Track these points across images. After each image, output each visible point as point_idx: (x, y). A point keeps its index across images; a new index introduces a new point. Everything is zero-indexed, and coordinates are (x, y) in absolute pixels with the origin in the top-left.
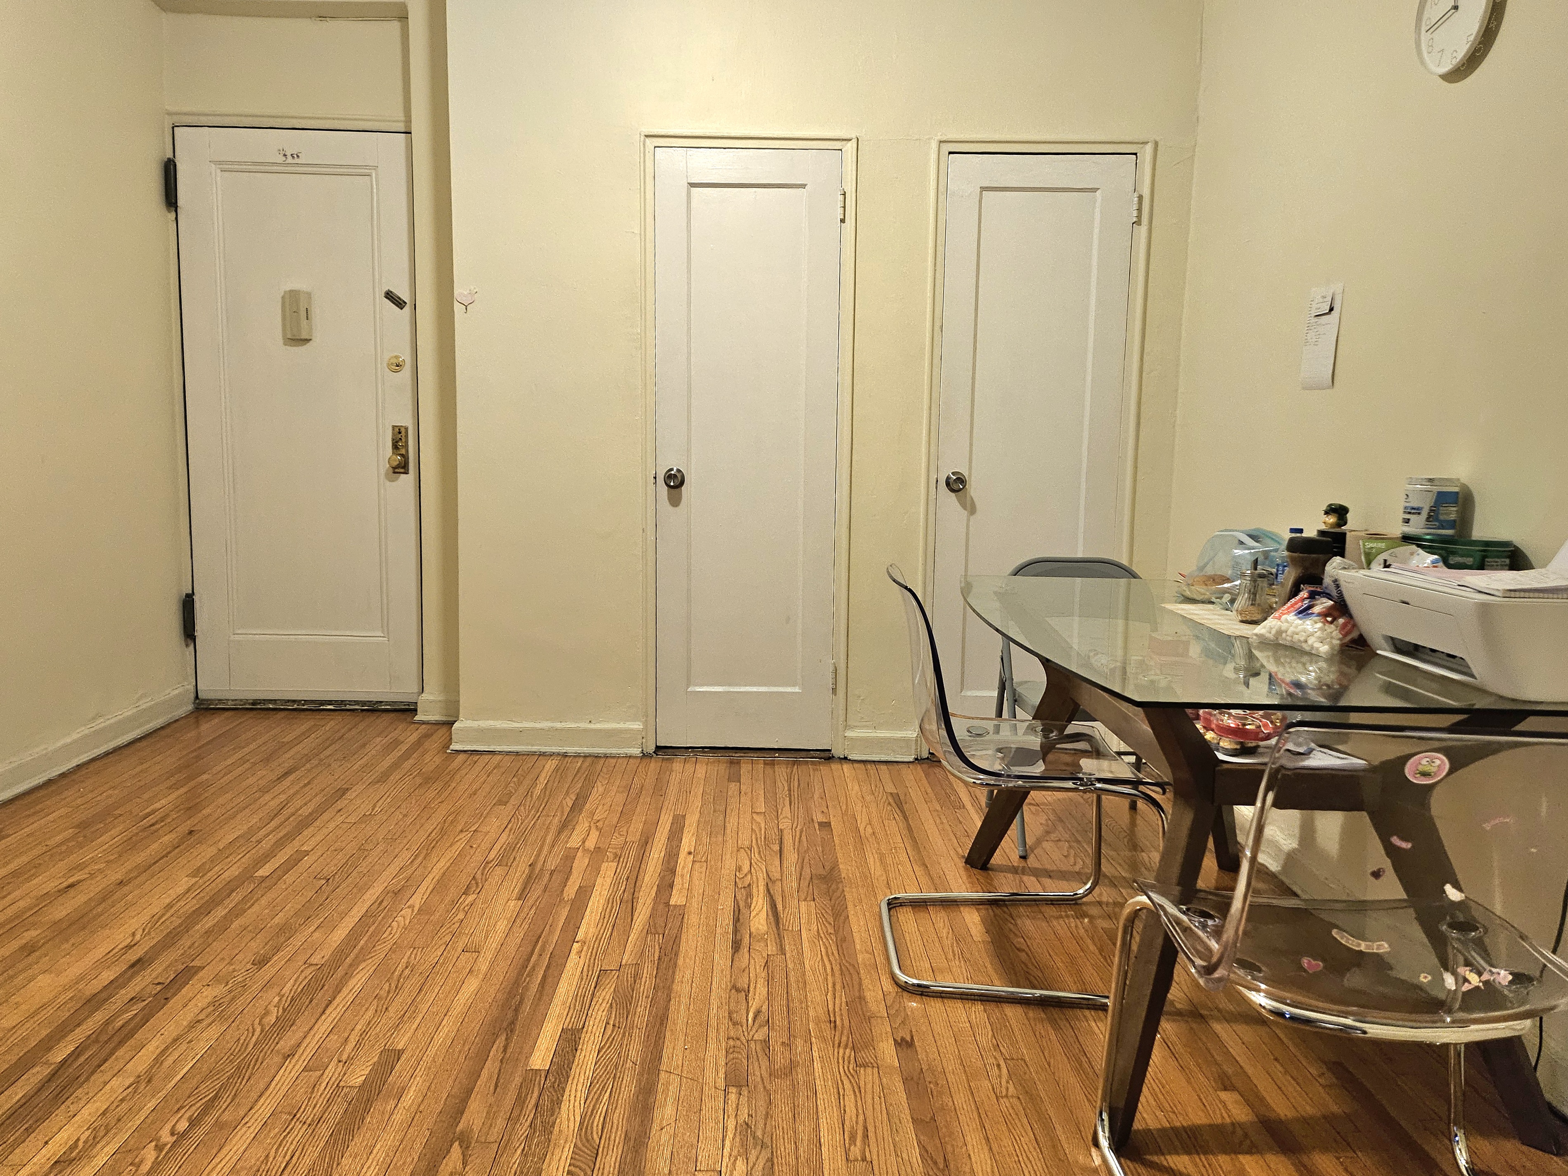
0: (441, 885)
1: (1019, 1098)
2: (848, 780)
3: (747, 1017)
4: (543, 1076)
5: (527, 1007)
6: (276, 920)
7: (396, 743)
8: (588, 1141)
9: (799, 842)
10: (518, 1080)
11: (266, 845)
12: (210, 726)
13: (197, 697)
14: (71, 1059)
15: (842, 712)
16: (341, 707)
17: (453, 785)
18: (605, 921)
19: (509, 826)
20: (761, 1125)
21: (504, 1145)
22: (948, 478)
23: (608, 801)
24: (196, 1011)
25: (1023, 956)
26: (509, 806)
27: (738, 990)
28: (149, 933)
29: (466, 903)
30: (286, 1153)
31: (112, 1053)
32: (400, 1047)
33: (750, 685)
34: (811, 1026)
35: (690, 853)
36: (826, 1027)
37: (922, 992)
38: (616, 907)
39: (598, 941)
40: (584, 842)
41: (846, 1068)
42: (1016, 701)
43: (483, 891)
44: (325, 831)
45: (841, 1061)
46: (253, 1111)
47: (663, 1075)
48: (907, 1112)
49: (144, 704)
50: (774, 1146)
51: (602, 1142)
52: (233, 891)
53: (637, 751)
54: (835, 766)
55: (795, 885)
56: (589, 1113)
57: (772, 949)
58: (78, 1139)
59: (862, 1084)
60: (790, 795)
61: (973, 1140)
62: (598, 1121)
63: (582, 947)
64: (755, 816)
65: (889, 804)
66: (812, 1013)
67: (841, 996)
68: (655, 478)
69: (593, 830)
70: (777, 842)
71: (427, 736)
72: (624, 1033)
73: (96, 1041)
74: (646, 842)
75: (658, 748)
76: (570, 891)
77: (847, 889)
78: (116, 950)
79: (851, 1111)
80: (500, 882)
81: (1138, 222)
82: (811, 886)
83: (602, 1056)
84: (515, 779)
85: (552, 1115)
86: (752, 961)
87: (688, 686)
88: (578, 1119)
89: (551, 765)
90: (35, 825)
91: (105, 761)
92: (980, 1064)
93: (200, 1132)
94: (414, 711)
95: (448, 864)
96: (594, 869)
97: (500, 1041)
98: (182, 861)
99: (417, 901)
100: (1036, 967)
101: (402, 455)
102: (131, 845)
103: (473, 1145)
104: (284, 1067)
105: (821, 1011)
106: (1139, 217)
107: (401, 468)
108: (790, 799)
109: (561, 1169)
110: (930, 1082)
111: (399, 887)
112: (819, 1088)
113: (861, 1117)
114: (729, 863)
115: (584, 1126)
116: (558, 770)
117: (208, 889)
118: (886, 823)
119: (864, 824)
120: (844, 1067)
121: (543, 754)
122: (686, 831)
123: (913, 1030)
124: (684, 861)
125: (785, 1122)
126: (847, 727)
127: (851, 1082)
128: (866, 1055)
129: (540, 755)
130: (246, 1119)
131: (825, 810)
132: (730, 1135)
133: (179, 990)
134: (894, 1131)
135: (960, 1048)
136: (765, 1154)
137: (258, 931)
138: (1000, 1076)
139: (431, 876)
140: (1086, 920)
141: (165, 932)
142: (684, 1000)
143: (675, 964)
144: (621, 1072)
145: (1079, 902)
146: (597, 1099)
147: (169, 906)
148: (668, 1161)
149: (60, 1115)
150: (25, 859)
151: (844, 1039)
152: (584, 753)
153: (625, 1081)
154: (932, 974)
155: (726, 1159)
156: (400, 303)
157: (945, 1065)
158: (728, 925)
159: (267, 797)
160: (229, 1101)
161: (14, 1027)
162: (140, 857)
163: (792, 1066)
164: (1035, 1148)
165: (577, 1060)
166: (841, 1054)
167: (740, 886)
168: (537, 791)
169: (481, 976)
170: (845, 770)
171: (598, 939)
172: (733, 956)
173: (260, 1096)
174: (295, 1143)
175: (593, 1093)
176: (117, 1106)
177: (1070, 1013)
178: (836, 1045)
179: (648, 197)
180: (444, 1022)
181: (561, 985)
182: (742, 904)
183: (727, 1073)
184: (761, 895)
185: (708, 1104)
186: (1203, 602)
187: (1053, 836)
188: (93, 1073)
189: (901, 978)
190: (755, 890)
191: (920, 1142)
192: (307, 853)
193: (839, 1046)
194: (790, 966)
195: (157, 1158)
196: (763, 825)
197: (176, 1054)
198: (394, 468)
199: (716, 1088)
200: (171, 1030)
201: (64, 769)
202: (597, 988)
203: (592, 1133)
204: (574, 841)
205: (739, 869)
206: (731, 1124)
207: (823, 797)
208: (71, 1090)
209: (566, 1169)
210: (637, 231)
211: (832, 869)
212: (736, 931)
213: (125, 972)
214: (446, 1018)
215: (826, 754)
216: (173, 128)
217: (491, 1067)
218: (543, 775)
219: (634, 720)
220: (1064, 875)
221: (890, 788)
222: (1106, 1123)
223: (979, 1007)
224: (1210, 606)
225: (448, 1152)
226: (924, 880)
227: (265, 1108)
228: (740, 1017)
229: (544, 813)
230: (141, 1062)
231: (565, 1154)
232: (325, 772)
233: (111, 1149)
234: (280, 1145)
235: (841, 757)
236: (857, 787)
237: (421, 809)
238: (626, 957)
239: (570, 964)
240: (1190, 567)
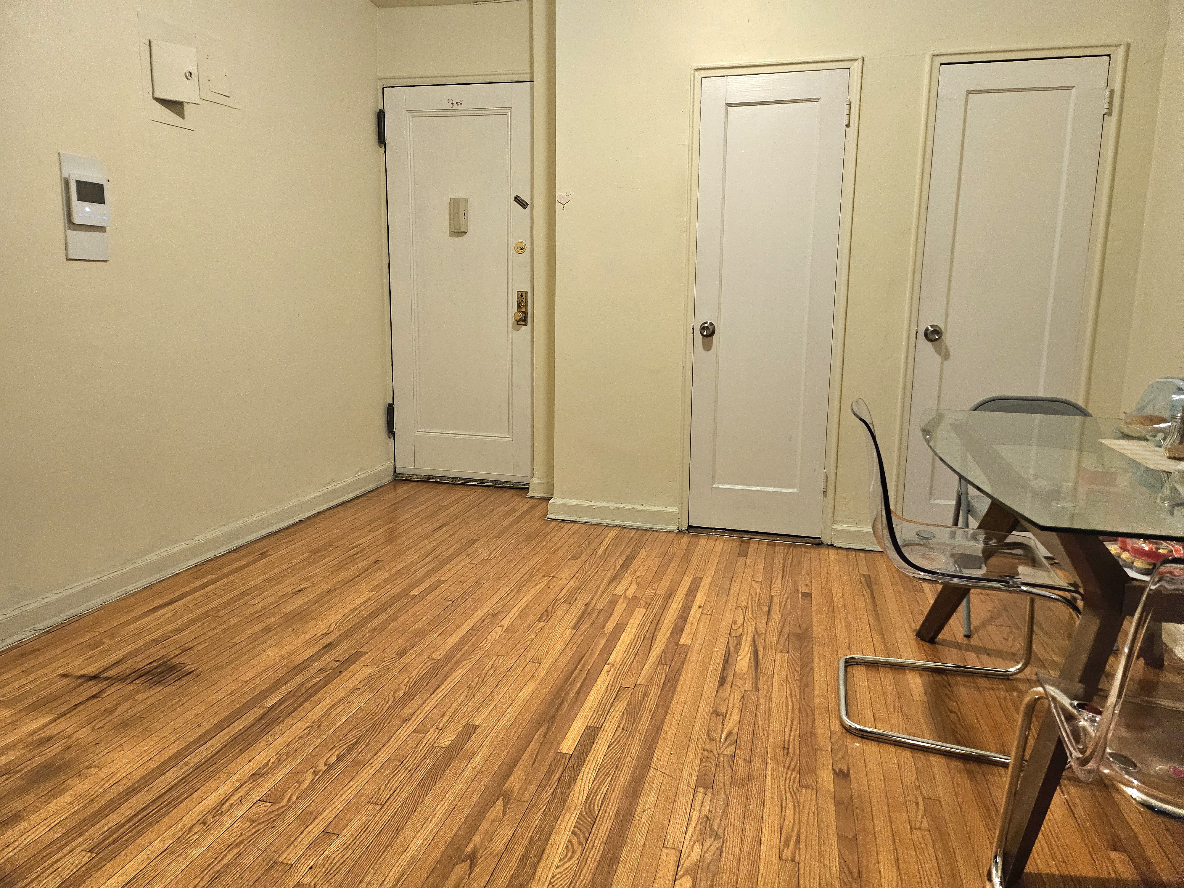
0: (523, 614)
1: (930, 832)
2: (831, 562)
3: (721, 736)
4: (567, 758)
5: (565, 708)
6: (416, 626)
7: (513, 510)
8: (590, 811)
9: (785, 606)
10: (549, 759)
11: (419, 574)
12: (403, 490)
13: (395, 472)
14: (277, 705)
15: (830, 511)
16: (482, 484)
17: (545, 543)
18: (630, 651)
19: (577, 575)
20: (717, 820)
21: (533, 804)
22: (927, 329)
23: (648, 563)
24: (357, 682)
25: (953, 716)
26: (580, 561)
27: (718, 715)
28: (339, 626)
29: (538, 628)
30: (391, 788)
31: (301, 705)
32: (477, 723)
33: (761, 486)
34: (770, 749)
35: (700, 607)
36: (780, 752)
37: (863, 735)
38: (640, 641)
39: (622, 666)
40: (626, 591)
41: (791, 786)
42: (969, 511)
43: (551, 620)
44: (458, 568)
45: (788, 780)
46: (377, 756)
47: (652, 770)
48: (834, 828)
49: (362, 475)
50: (725, 838)
51: (600, 813)
52: (394, 603)
53: (674, 528)
54: (823, 551)
55: (775, 639)
56: (594, 791)
57: (749, 686)
58: (270, 760)
59: (801, 802)
60: (783, 570)
61: (886, 858)
62: (600, 797)
63: (611, 668)
64: (753, 583)
65: (861, 582)
66: (771, 739)
67: (796, 729)
68: (693, 329)
69: (634, 583)
70: (767, 605)
71: (533, 507)
72: (629, 735)
73: (294, 696)
74: (670, 595)
75: (690, 527)
76: (610, 626)
77: (816, 647)
78: (318, 635)
79: (789, 821)
80: (563, 615)
81: (1109, 113)
82: (787, 642)
83: (611, 750)
84: (587, 542)
85: (569, 788)
86: (732, 695)
87: (713, 483)
88: (586, 793)
89: (613, 533)
90: (288, 549)
91: (336, 510)
92: (901, 800)
93: (342, 765)
94: (527, 489)
95: (531, 599)
96: (629, 612)
97: (544, 728)
98: (368, 579)
99: (506, 622)
100: (963, 727)
101: (524, 312)
102: (340, 567)
103: (511, 801)
104: (402, 728)
105: (779, 739)
106: (1110, 108)
107: (522, 321)
108: (783, 573)
109: (568, 829)
110: (857, 808)
111: (496, 611)
112: (767, 798)
113: (796, 828)
114: (728, 618)
115: (589, 799)
116: (617, 537)
117: (379, 601)
118: (856, 597)
119: (838, 597)
120: (789, 785)
121: (608, 526)
122: (701, 589)
123: (851, 764)
124: (695, 613)
125: (736, 821)
126: (834, 522)
127: (793, 797)
128: (808, 779)
129: (607, 526)
130: (372, 761)
131: (809, 584)
132: (693, 824)
133: (349, 666)
134: (821, 842)
135: (887, 784)
136: (717, 843)
137: (404, 632)
138: (917, 812)
139: (518, 606)
140: (1015, 694)
141: (349, 627)
142: (677, 718)
143: (675, 689)
144: (622, 764)
145: (1011, 677)
146: (602, 781)
147: (355, 609)
148: (644, 836)
149: (263, 741)
150: (276, 571)
151: (793, 763)
152: (637, 527)
153: (623, 771)
154: (873, 721)
155: (687, 842)
156: (523, 204)
157: (872, 795)
158: (719, 664)
159: (426, 542)
160: (364, 746)
161: (248, 681)
162: (344, 575)
163: (750, 778)
164: (936, 874)
165: (592, 751)
166: (788, 775)
167: (733, 636)
168: (600, 552)
169: (538, 681)
170: (831, 555)
171: (623, 663)
172: (718, 688)
173: (383, 746)
174: (398, 782)
175: (599, 776)
176: (296, 742)
177: (986, 768)
178: (786, 767)
179: (695, 117)
180: (509, 710)
181: (591, 694)
182: (732, 649)
183: (699, 777)
184: (748, 644)
185: (681, 798)
186: (1139, 439)
187: (997, 622)
188: (288, 716)
189: (846, 722)
190: (743, 642)
191: (841, 854)
192: (443, 582)
193: (788, 769)
194: (761, 701)
195: (313, 780)
196: (758, 591)
197: (339, 709)
198: (518, 321)
199: (688, 786)
200: (339, 693)
201: (309, 514)
202: (616, 699)
203: (594, 806)
204: (619, 590)
205: (735, 622)
206: (695, 816)
207: (809, 573)
208: (272, 727)
209: (571, 830)
210: (687, 143)
211: (807, 630)
212: (724, 669)
213: (320, 650)
214: (511, 707)
215: (817, 541)
216: (383, 88)
217: (533, 746)
218: (606, 540)
219: (672, 505)
220: (1000, 654)
221: (864, 571)
222: (1000, 865)
223: (908, 753)
224: (1144, 443)
225: (495, 803)
226: (879, 647)
227: (385, 754)
228: (715, 735)
229: (602, 568)
230: (315, 714)
231: (572, 818)
232: (464, 527)
233: (286, 770)
234: (389, 782)
235: (829, 544)
236: (837, 568)
237: (521, 558)
238: (640, 679)
239: (600, 680)
240: (1131, 408)
